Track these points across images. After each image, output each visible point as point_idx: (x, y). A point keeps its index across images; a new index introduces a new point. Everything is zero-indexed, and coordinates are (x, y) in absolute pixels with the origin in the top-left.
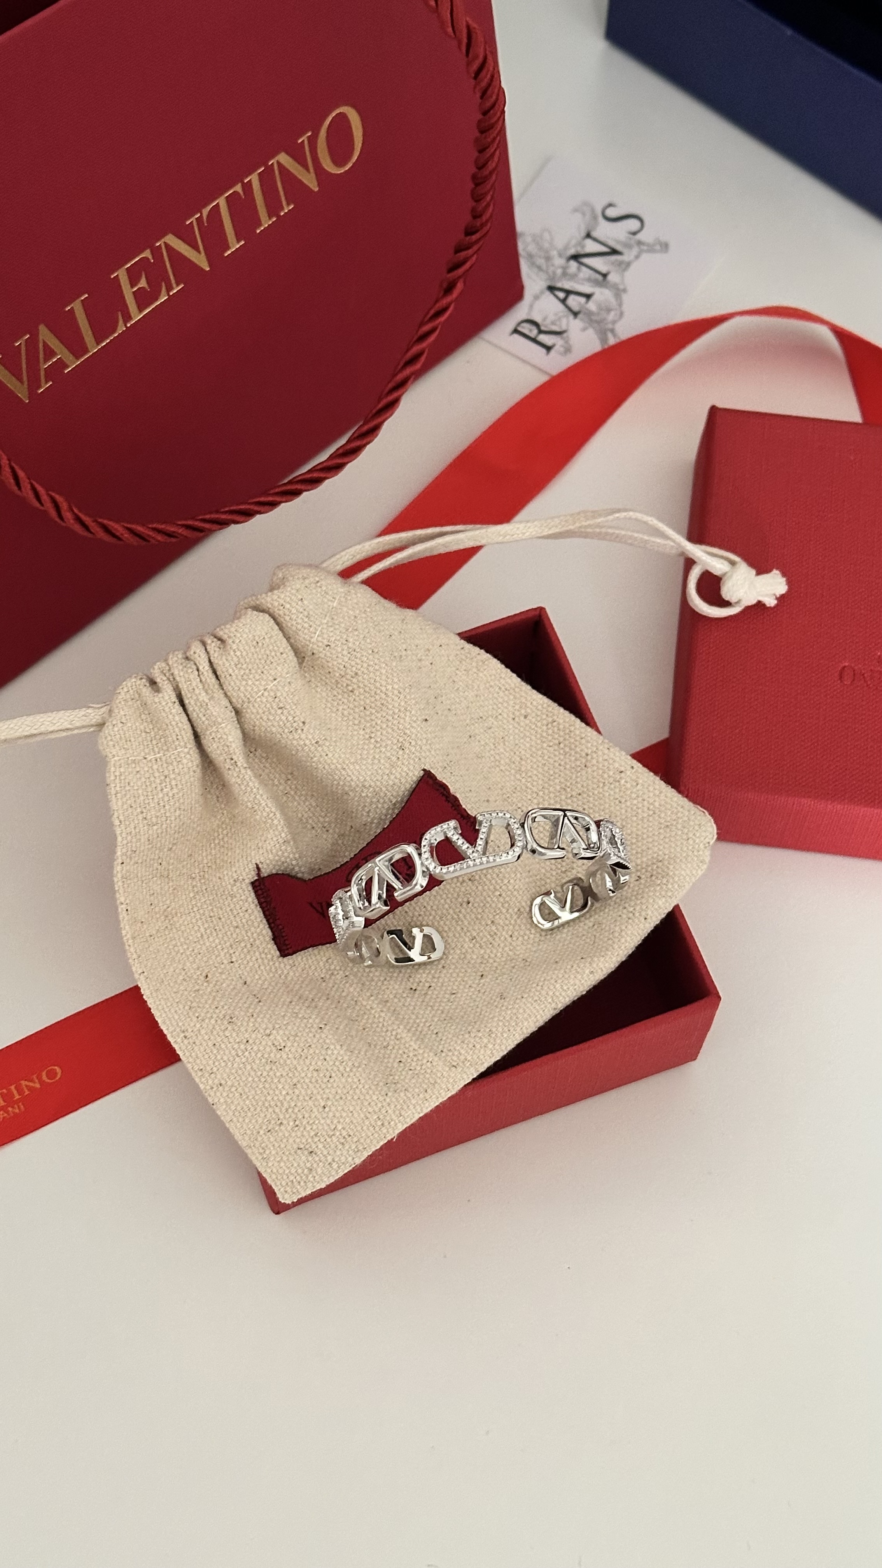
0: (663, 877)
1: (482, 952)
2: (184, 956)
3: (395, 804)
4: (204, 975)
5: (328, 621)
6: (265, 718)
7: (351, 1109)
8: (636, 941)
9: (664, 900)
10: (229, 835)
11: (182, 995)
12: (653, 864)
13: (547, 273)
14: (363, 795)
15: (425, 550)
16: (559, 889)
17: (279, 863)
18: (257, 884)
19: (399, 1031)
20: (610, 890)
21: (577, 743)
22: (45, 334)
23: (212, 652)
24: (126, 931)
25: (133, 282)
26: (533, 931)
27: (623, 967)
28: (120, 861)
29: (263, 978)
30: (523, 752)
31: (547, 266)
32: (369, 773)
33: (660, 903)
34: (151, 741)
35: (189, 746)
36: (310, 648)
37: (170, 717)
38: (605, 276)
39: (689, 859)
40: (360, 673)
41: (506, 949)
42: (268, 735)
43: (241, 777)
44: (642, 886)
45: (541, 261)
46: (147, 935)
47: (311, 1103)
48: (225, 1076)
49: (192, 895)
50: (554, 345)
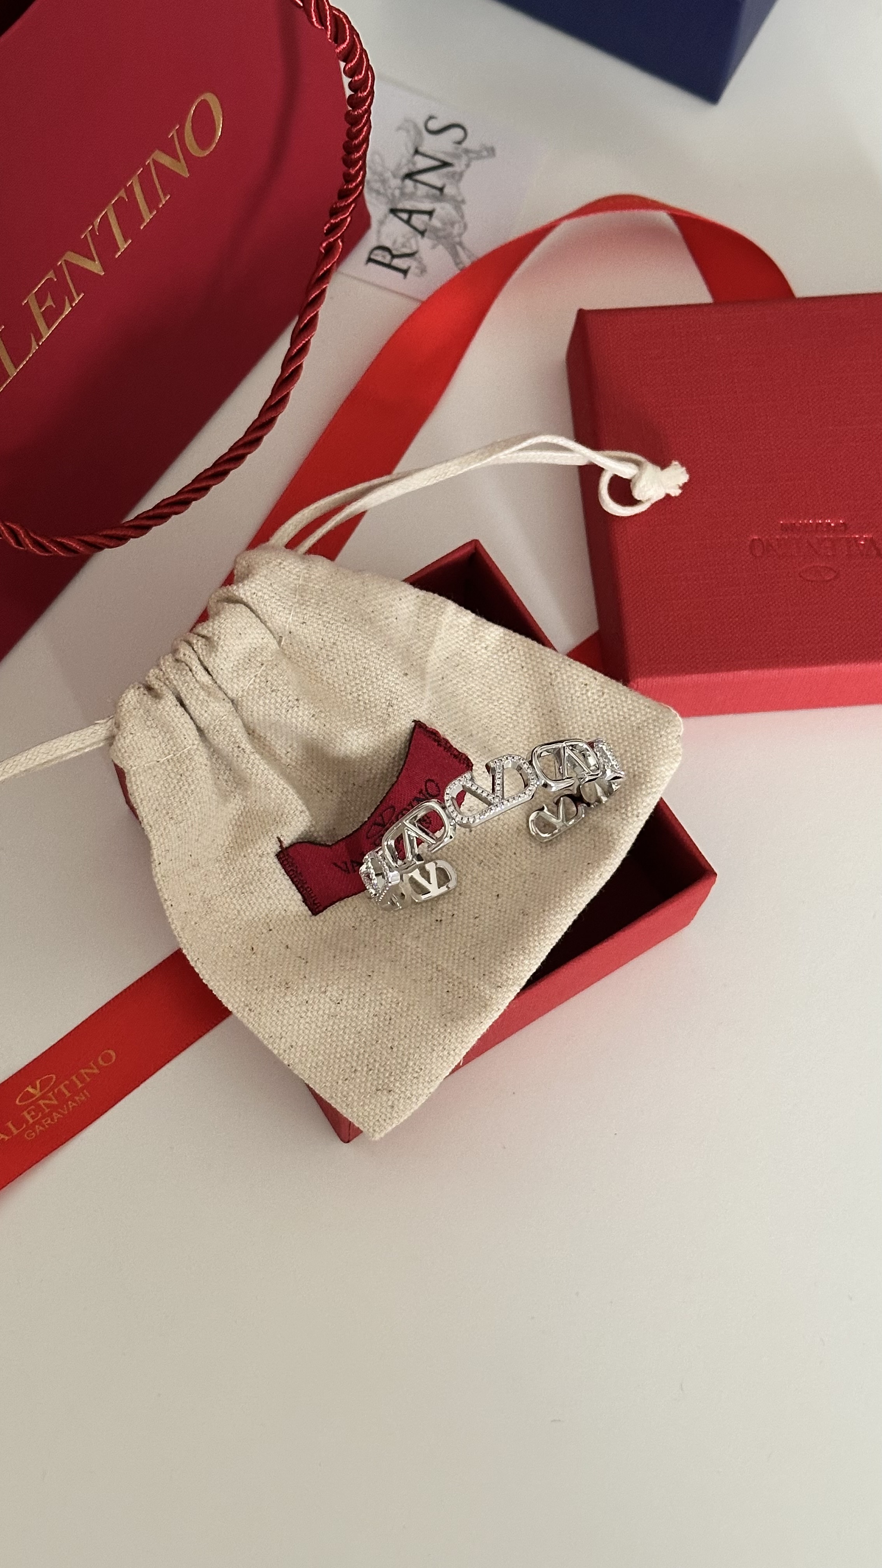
0: (645, 776)
1: (491, 872)
2: (228, 935)
3: (394, 758)
4: (250, 947)
5: (298, 600)
7: (418, 1045)
8: (633, 839)
9: (649, 797)
10: (244, 814)
11: (237, 972)
12: (634, 765)
13: (385, 195)
14: (365, 755)
17: (299, 833)
18: (281, 855)
19: (440, 963)
21: (539, 665)
23: (200, 651)
24: (174, 924)
25: (41, 304)
26: (533, 845)
28: (157, 862)
29: (302, 939)
31: (385, 190)
32: (366, 734)
33: (648, 800)
34: (160, 744)
35: (196, 742)
36: (286, 629)
37: (176, 720)
38: (441, 190)
39: (666, 755)
40: (338, 643)
41: (513, 866)
43: (250, 761)
45: (377, 186)
46: (193, 923)
47: (378, 1047)
48: (295, 1038)
49: (221, 876)
50: (409, 268)
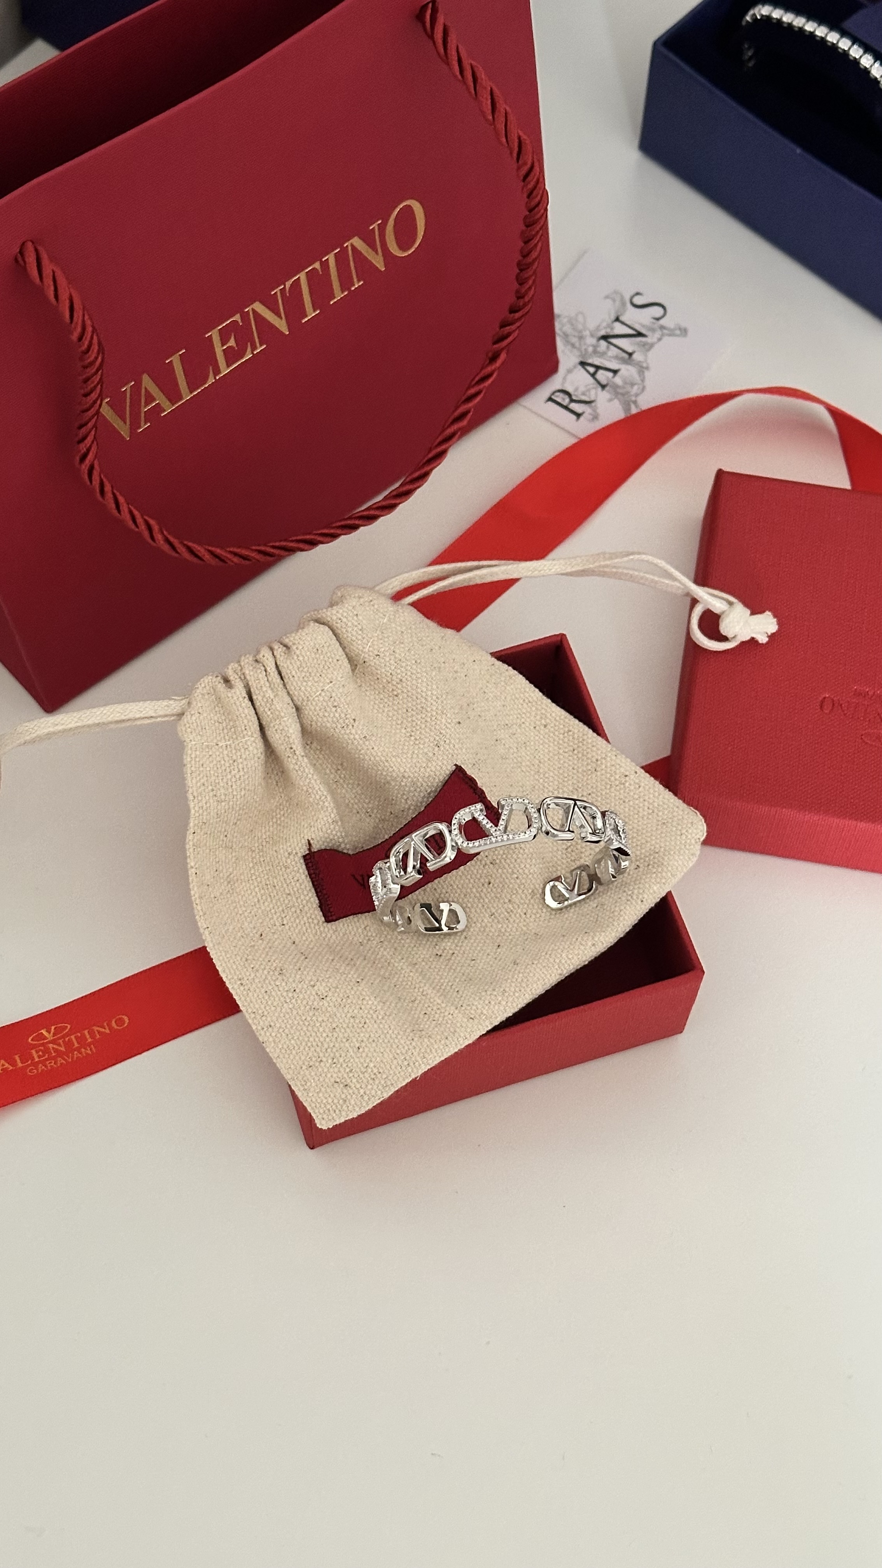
0: (658, 866)
1: (500, 926)
2: (243, 916)
3: (429, 794)
4: (259, 933)
5: (378, 635)
6: (321, 714)
7: (382, 1051)
8: (633, 920)
9: (658, 885)
10: (286, 815)
11: (240, 949)
12: (650, 855)
13: (579, 349)
14: (403, 784)
15: (464, 580)
16: (568, 875)
17: (328, 840)
18: (308, 857)
19: (426, 988)
20: (612, 875)
21: (589, 750)
22: (147, 382)
23: (278, 656)
24: (195, 892)
25: (224, 342)
26: (544, 910)
27: (621, 942)
28: (192, 831)
29: (310, 940)
30: (542, 757)
31: (580, 345)
32: (409, 766)
33: (655, 888)
34: (223, 730)
35: (255, 736)
36: (362, 657)
37: (241, 709)
38: (630, 354)
39: (682, 852)
40: (404, 680)
41: (520, 924)
42: (324, 729)
43: (299, 763)
44: (640, 874)
45: (574, 340)
46: (212, 896)
47: (347, 1045)
48: (274, 1018)
49: (251, 865)
50: (583, 413)
